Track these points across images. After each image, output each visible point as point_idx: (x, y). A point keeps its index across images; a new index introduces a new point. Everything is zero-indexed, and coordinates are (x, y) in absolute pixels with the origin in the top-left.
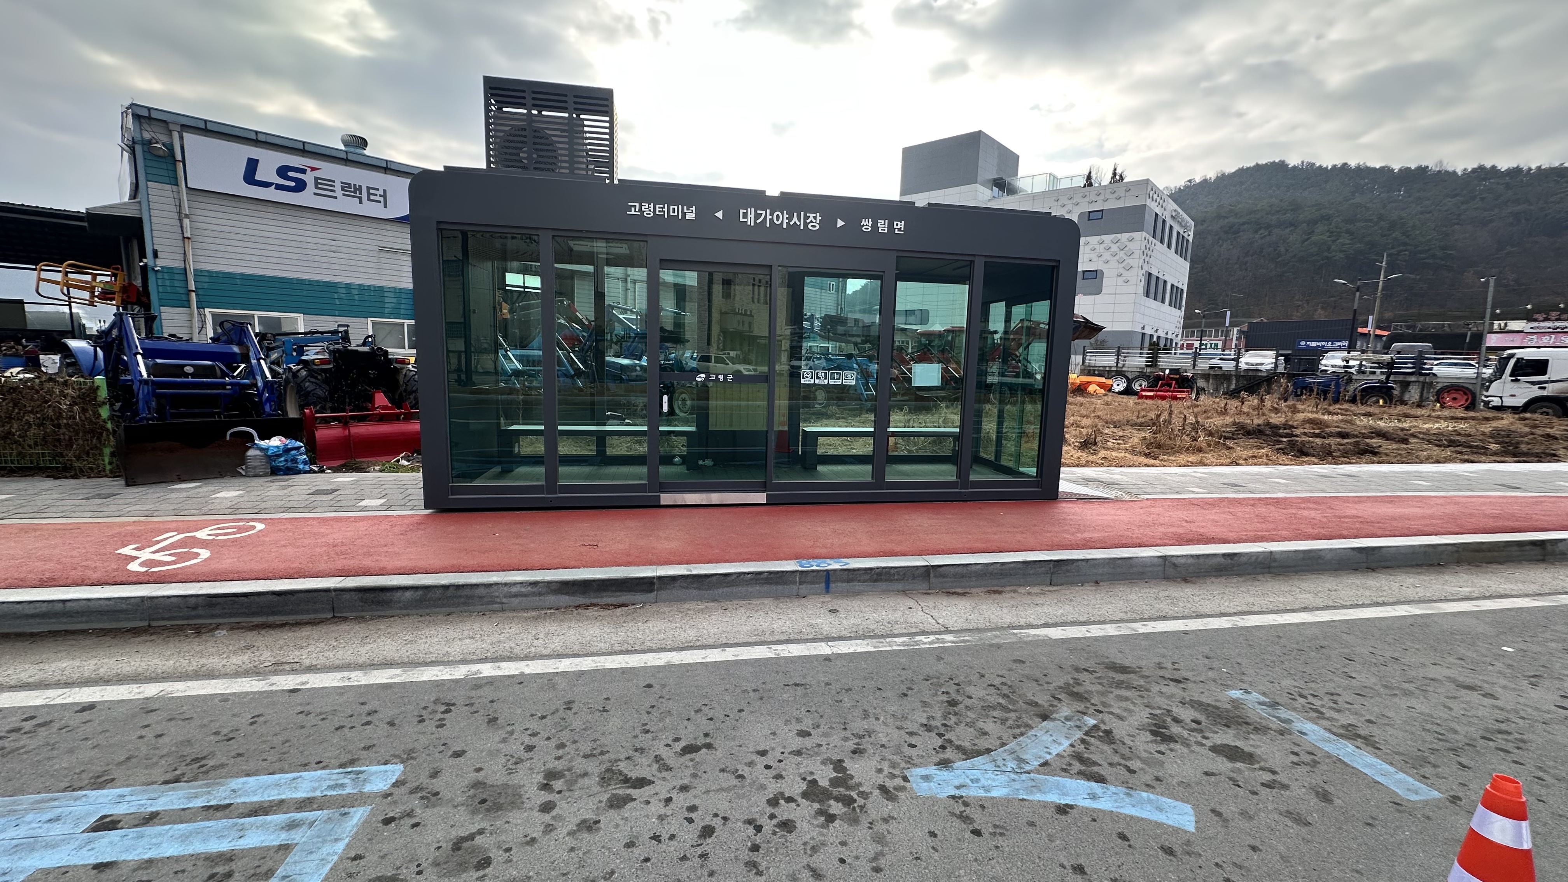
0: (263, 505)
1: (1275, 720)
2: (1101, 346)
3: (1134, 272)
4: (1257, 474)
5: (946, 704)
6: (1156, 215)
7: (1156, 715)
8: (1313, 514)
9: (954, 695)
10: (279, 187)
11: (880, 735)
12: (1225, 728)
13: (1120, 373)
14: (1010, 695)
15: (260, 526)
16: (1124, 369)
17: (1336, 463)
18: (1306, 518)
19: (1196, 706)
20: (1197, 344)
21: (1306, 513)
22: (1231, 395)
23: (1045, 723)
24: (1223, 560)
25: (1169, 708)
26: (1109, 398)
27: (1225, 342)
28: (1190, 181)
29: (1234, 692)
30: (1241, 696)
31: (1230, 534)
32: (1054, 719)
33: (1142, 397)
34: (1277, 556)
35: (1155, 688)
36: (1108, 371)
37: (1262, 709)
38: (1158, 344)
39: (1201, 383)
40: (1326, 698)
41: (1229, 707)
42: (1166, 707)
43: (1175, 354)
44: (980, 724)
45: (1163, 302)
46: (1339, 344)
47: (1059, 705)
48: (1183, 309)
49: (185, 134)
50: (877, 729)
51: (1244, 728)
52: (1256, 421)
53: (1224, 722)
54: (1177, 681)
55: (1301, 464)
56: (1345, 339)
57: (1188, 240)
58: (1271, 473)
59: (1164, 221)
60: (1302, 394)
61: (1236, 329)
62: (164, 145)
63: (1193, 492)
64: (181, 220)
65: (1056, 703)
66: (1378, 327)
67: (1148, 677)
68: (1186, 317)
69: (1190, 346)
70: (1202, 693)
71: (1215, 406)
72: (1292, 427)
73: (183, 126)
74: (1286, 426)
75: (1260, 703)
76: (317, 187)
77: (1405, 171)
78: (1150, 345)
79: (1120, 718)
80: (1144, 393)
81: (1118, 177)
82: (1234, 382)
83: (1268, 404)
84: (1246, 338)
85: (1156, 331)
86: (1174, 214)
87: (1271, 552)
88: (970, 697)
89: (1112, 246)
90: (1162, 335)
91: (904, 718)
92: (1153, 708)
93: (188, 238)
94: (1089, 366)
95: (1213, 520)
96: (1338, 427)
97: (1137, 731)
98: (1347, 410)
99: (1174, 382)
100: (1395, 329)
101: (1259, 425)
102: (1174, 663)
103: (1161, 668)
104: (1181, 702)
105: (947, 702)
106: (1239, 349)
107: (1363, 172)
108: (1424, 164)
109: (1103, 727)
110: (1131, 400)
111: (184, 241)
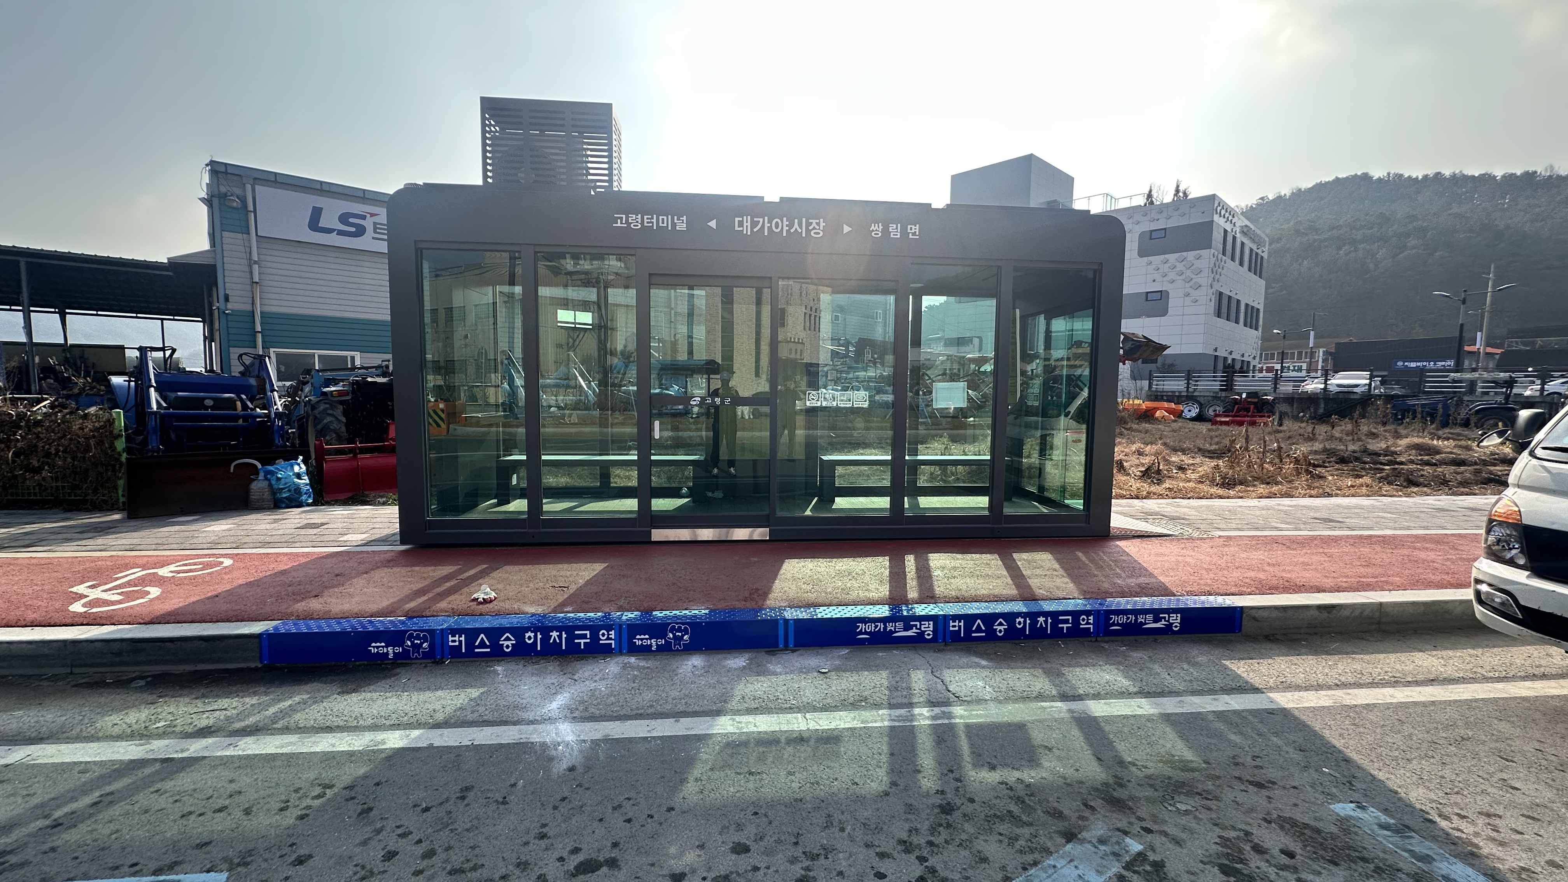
0: (247, 540)
1: (1406, 854)
2: (1170, 369)
3: (1204, 290)
4: (1355, 508)
5: (937, 811)
6: (1226, 231)
7: (1228, 840)
8: (1432, 555)
9: (950, 796)
10: (341, 233)
11: (841, 855)
12: (1332, 867)
13: (1190, 398)
14: (1026, 798)
15: (228, 562)
16: (1196, 394)
17: (1454, 494)
18: (1424, 561)
19: (1287, 826)
20: (1278, 367)
21: (1422, 555)
22: (1320, 419)
23: (1069, 846)
24: (1317, 613)
25: (1248, 828)
26: (1180, 424)
27: (1310, 364)
28: (1262, 199)
29: (1341, 805)
30: (1352, 813)
31: (1326, 580)
32: (1083, 841)
33: (1215, 423)
34: (1389, 610)
35: (1228, 795)
36: (1178, 397)
37: (1385, 837)
38: (1233, 367)
39: (1284, 407)
40: (1481, 821)
41: (1334, 829)
42: (1243, 827)
43: (1253, 377)
44: (979, 844)
45: (1237, 322)
46: (1443, 363)
47: (1092, 818)
48: (1260, 329)
49: (257, 187)
50: (838, 846)
51: (1360, 867)
52: (1351, 447)
53: (1329, 855)
54: (1260, 785)
55: (1408, 495)
56: (1450, 358)
57: (1262, 258)
58: (1373, 506)
59: (1234, 238)
60: (1403, 418)
61: (1321, 350)
62: (238, 198)
63: (1277, 529)
64: (250, 267)
65: (1087, 813)
66: (1488, 345)
67: (1219, 777)
68: (1264, 339)
69: (1269, 370)
70: (1296, 805)
71: (1302, 431)
72: (1395, 453)
73: (255, 179)
74: (1387, 452)
75: (1384, 827)
76: (375, 232)
77: (1510, 178)
78: (1225, 367)
79: (1178, 842)
80: (1218, 419)
81: (1181, 194)
82: (1322, 406)
83: (1364, 429)
84: (1334, 359)
85: (1231, 353)
86: (1245, 230)
87: (1381, 604)
88: (972, 801)
89: (1178, 264)
90: (1238, 357)
91: (879, 829)
92: (1225, 828)
93: (257, 283)
94: (1156, 391)
95: (1303, 563)
96: (1451, 453)
97: (1201, 866)
98: (1459, 435)
99: (1252, 406)
100: (1509, 346)
101: (1354, 452)
102: (1254, 758)
103: (1237, 764)
104: (1265, 820)
105: (940, 806)
106: (1327, 371)
107: (1459, 180)
108: (1531, 169)
109: (1152, 857)
110: (1203, 427)
111: (252, 286)
